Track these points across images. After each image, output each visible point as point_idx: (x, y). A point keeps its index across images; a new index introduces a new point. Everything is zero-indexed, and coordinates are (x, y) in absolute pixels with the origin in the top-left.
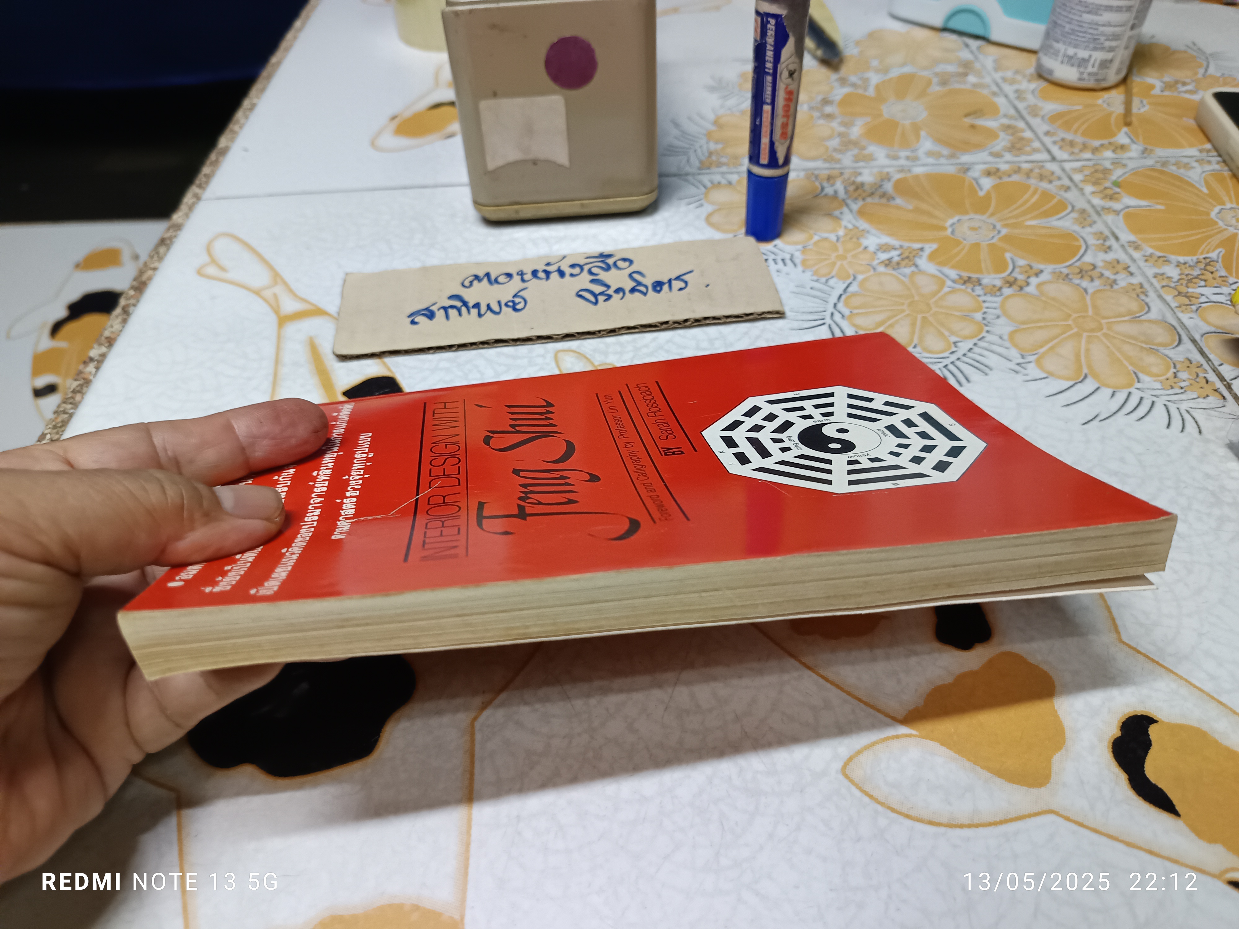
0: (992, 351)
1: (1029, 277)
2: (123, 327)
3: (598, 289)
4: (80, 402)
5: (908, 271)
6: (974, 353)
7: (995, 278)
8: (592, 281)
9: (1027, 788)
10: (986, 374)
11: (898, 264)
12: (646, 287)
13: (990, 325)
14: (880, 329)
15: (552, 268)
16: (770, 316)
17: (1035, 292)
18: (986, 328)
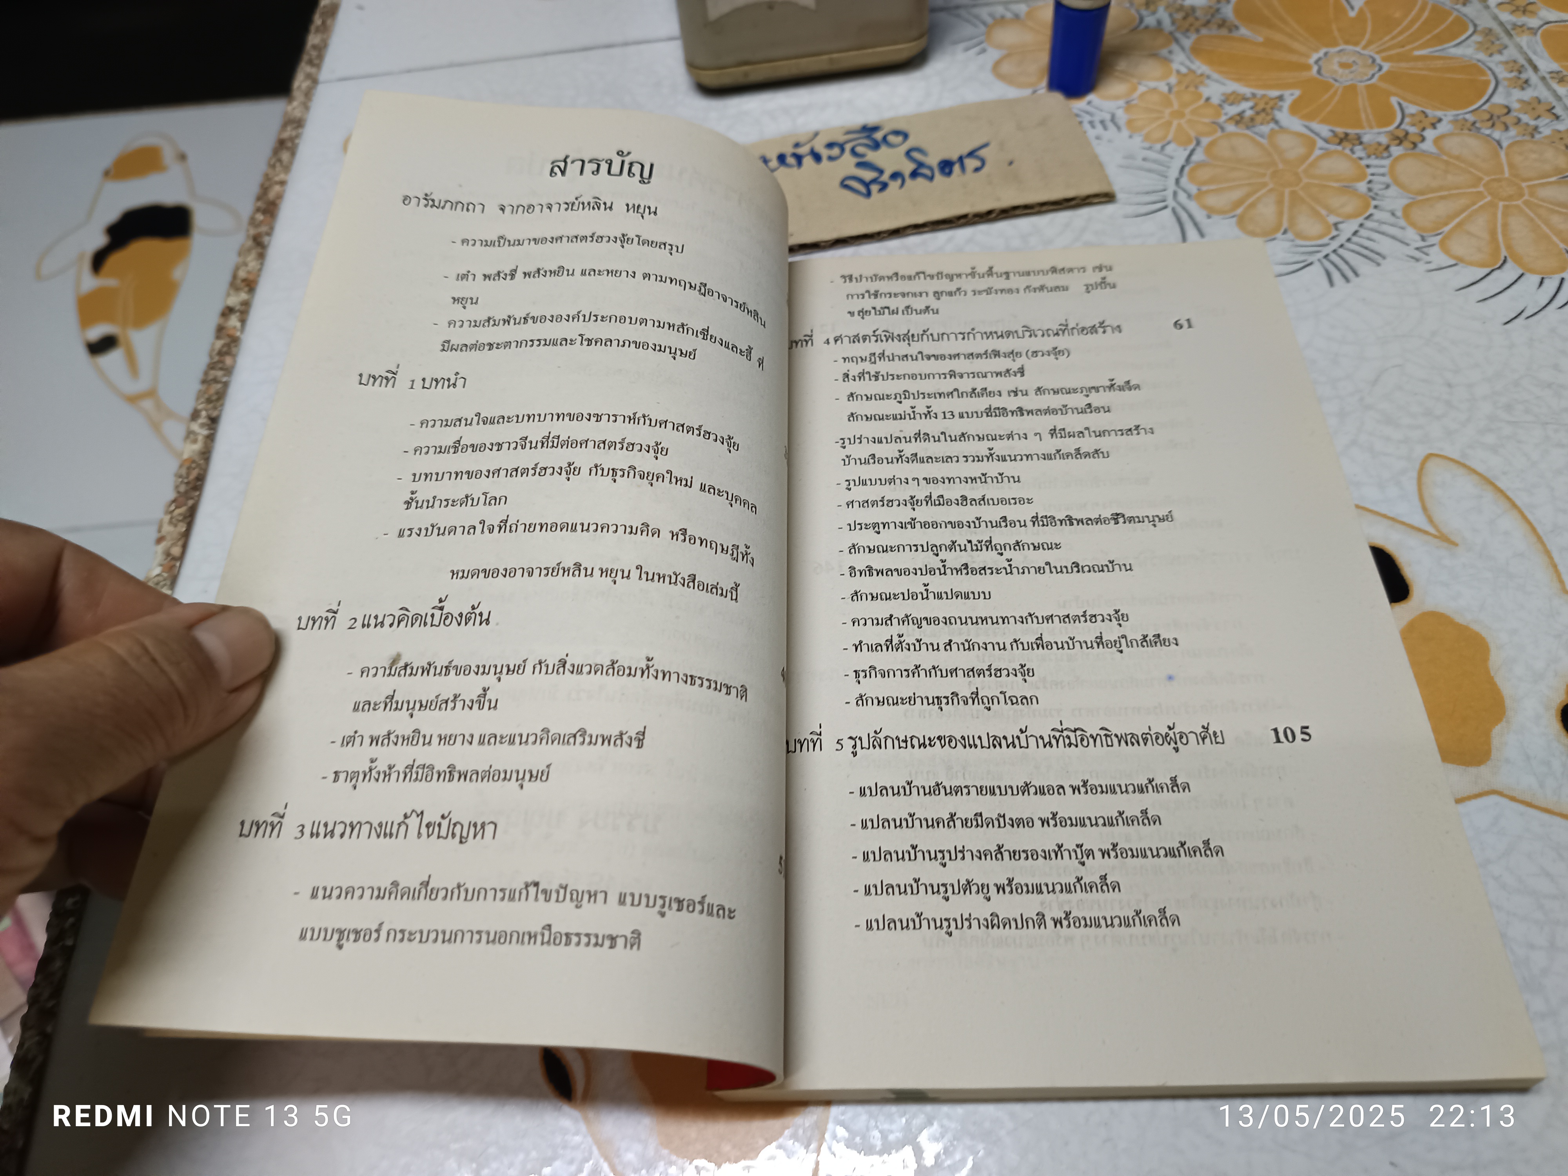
0: (1383, 233)
1: (1424, 129)
2: (262, 264)
3: (868, 175)
4: (233, 367)
5: (1265, 129)
6: (1360, 237)
7: (1379, 133)
8: (859, 165)
9: (1464, 767)
10: (1379, 264)
11: (1252, 119)
12: (931, 169)
13: (1378, 198)
14: (1239, 211)
15: (803, 150)
16: (1096, 200)
17: (1433, 150)
18: (1374, 203)
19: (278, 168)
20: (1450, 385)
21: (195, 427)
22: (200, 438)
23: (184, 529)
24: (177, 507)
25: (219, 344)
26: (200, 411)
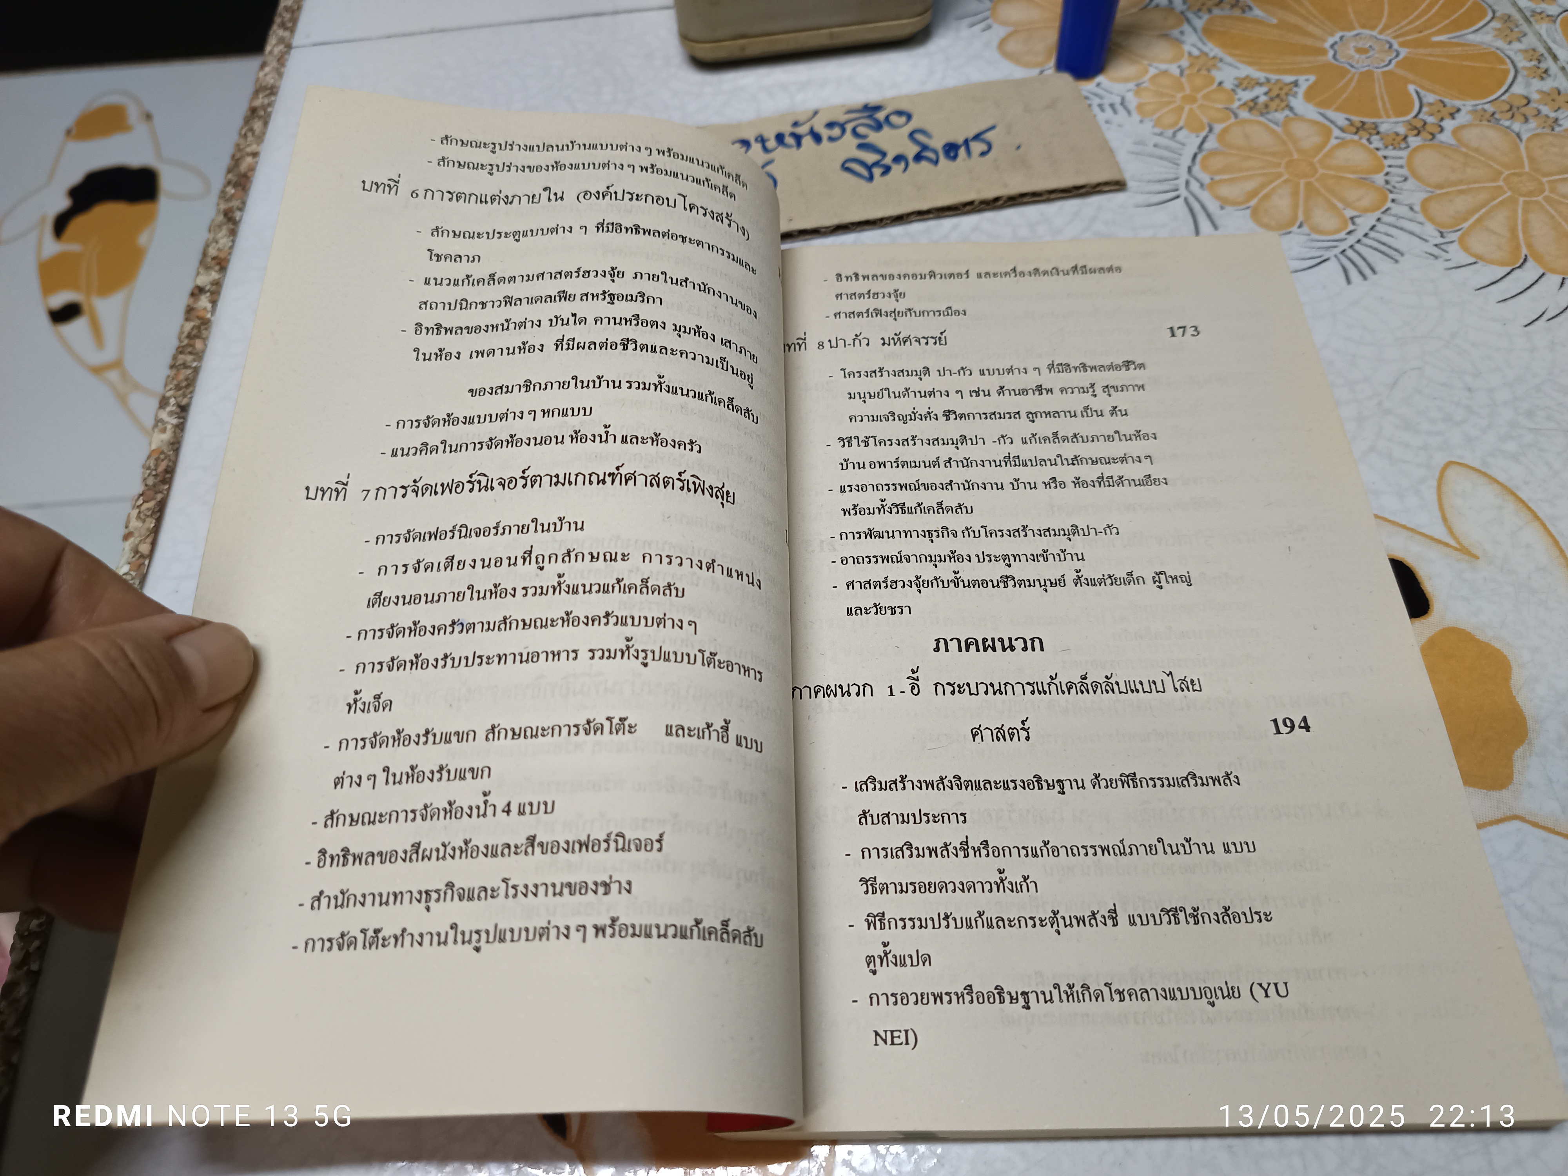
0: (1401, 229)
1: (1442, 119)
2: (233, 241)
3: (870, 158)
4: (203, 351)
5: (1280, 116)
6: (1378, 232)
7: (1397, 123)
8: (861, 146)
9: (1486, 791)
10: (1397, 261)
11: (1266, 106)
12: (935, 152)
13: (1395, 190)
14: (1253, 202)
15: (802, 130)
16: (1107, 188)
17: (1453, 141)
18: (1391, 196)
19: (250, 138)
20: (1469, 390)
21: (164, 415)
22: (169, 427)
23: (153, 525)
24: (144, 502)
25: (189, 326)
26: (169, 398)
